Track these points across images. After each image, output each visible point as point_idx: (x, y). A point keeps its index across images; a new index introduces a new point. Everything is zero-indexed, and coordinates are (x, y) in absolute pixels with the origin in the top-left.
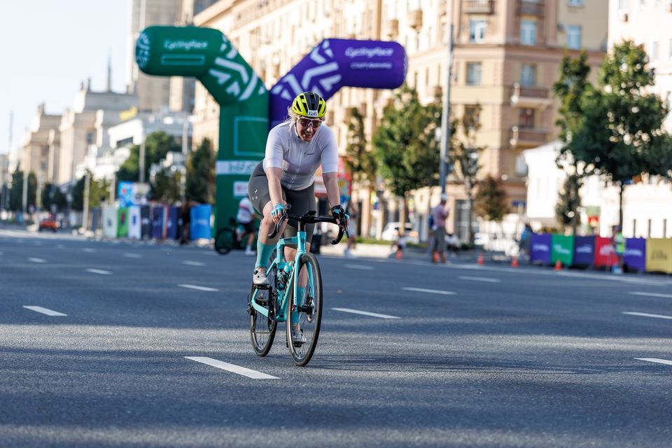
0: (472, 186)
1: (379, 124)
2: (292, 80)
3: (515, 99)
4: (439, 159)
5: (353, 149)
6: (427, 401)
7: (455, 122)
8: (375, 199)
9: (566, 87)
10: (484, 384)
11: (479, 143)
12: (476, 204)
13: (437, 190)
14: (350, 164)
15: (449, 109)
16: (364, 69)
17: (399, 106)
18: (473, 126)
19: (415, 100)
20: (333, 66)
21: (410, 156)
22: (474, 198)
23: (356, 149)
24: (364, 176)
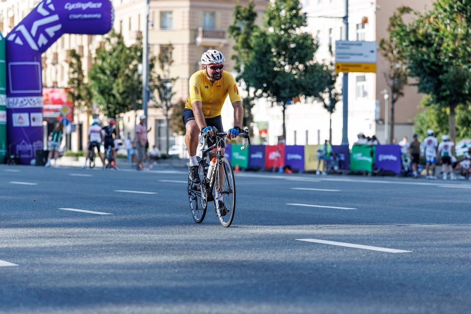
0: (168, 108)
1: (93, 62)
2: (22, 29)
3: (199, 40)
4: (142, 88)
5: (73, 83)
6: (135, 279)
7: (153, 59)
8: (92, 121)
9: (238, 29)
10: (179, 265)
11: (172, 75)
12: (171, 122)
13: (141, 113)
14: (72, 94)
15: (148, 49)
16: (80, 19)
17: (108, 48)
18: (167, 62)
19: (120, 42)
20: (55, 18)
21: (118, 87)
22: (169, 117)
23: (76, 82)
24: (83, 103)
